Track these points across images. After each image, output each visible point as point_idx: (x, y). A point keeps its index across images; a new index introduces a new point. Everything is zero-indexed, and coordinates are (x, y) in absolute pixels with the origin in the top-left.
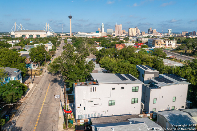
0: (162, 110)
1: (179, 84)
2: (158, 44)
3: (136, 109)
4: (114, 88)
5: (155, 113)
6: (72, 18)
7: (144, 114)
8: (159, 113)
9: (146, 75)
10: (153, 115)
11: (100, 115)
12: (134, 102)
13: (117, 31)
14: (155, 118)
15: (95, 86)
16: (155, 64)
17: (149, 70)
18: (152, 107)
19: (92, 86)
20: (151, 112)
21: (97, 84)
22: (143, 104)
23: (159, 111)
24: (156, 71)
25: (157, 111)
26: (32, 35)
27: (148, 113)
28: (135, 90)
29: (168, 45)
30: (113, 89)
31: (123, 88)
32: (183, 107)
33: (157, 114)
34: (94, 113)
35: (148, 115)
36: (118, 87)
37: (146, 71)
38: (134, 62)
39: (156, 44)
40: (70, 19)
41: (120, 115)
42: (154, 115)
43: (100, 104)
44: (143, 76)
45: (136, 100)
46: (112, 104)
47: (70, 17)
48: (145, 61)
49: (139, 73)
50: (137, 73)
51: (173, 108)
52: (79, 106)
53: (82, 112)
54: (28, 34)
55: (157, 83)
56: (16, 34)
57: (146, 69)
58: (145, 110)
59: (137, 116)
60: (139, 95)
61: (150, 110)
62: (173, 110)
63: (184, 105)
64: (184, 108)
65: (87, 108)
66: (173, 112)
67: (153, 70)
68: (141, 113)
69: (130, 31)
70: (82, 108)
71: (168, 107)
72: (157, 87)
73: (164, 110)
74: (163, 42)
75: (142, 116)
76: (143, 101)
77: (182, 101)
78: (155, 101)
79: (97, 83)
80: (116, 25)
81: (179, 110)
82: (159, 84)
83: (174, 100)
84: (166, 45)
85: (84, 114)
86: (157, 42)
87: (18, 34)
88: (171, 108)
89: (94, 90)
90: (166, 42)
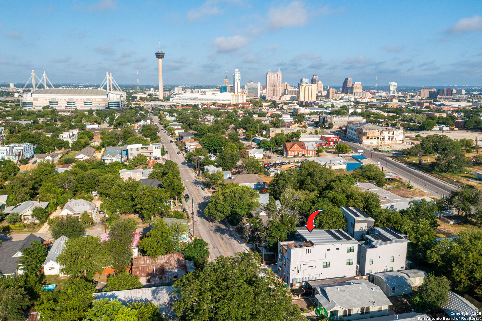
0: (379, 272)
1: (397, 242)
2: (368, 138)
3: (351, 271)
4: (330, 249)
5: (372, 275)
6: (163, 56)
7: (360, 277)
8: (376, 275)
9: (356, 225)
10: (369, 277)
11: (314, 279)
12: (350, 263)
13: (270, 88)
14: (372, 279)
15: (310, 248)
16: (368, 205)
17: (362, 218)
18: (368, 269)
19: (307, 248)
20: (367, 274)
21: (313, 246)
22: (358, 266)
23: (376, 273)
24: (370, 219)
25: (373, 272)
26: (74, 100)
27: (364, 275)
28: (351, 250)
29: (387, 139)
30: (328, 250)
31: (338, 249)
32: (402, 268)
33: (374, 276)
34: (308, 276)
35: (365, 277)
36: (333, 247)
37: (356, 218)
38: (337, 200)
39: (364, 138)
40: (160, 60)
41: (335, 278)
42: (371, 277)
43: (314, 267)
44: (353, 226)
45: (351, 261)
46: (326, 266)
47: (160, 56)
48: (352, 199)
49: (346, 221)
50: (344, 221)
51: (391, 269)
52: (294, 269)
53: (296, 275)
54: (63, 100)
55: (373, 242)
56: (36, 99)
57: (357, 216)
58: (361, 271)
59: (353, 278)
60: (354, 256)
61: (367, 272)
62: (391, 271)
63: (404, 265)
64: (404, 269)
65: (301, 272)
66: (391, 274)
67: (366, 217)
68: (357, 275)
69: (302, 90)
70: (296, 270)
71: (386, 268)
72: (373, 247)
73: (381, 271)
74: (378, 134)
75: (357, 278)
76: (358, 262)
77: (401, 262)
78: (372, 262)
79: (311, 244)
80: (269, 74)
81: (398, 271)
82: (375, 242)
83: (392, 260)
84: (384, 138)
85: (298, 277)
86: (365, 134)
87: (39, 99)
88: (389, 270)
89: (308, 252)
90: (384, 132)
